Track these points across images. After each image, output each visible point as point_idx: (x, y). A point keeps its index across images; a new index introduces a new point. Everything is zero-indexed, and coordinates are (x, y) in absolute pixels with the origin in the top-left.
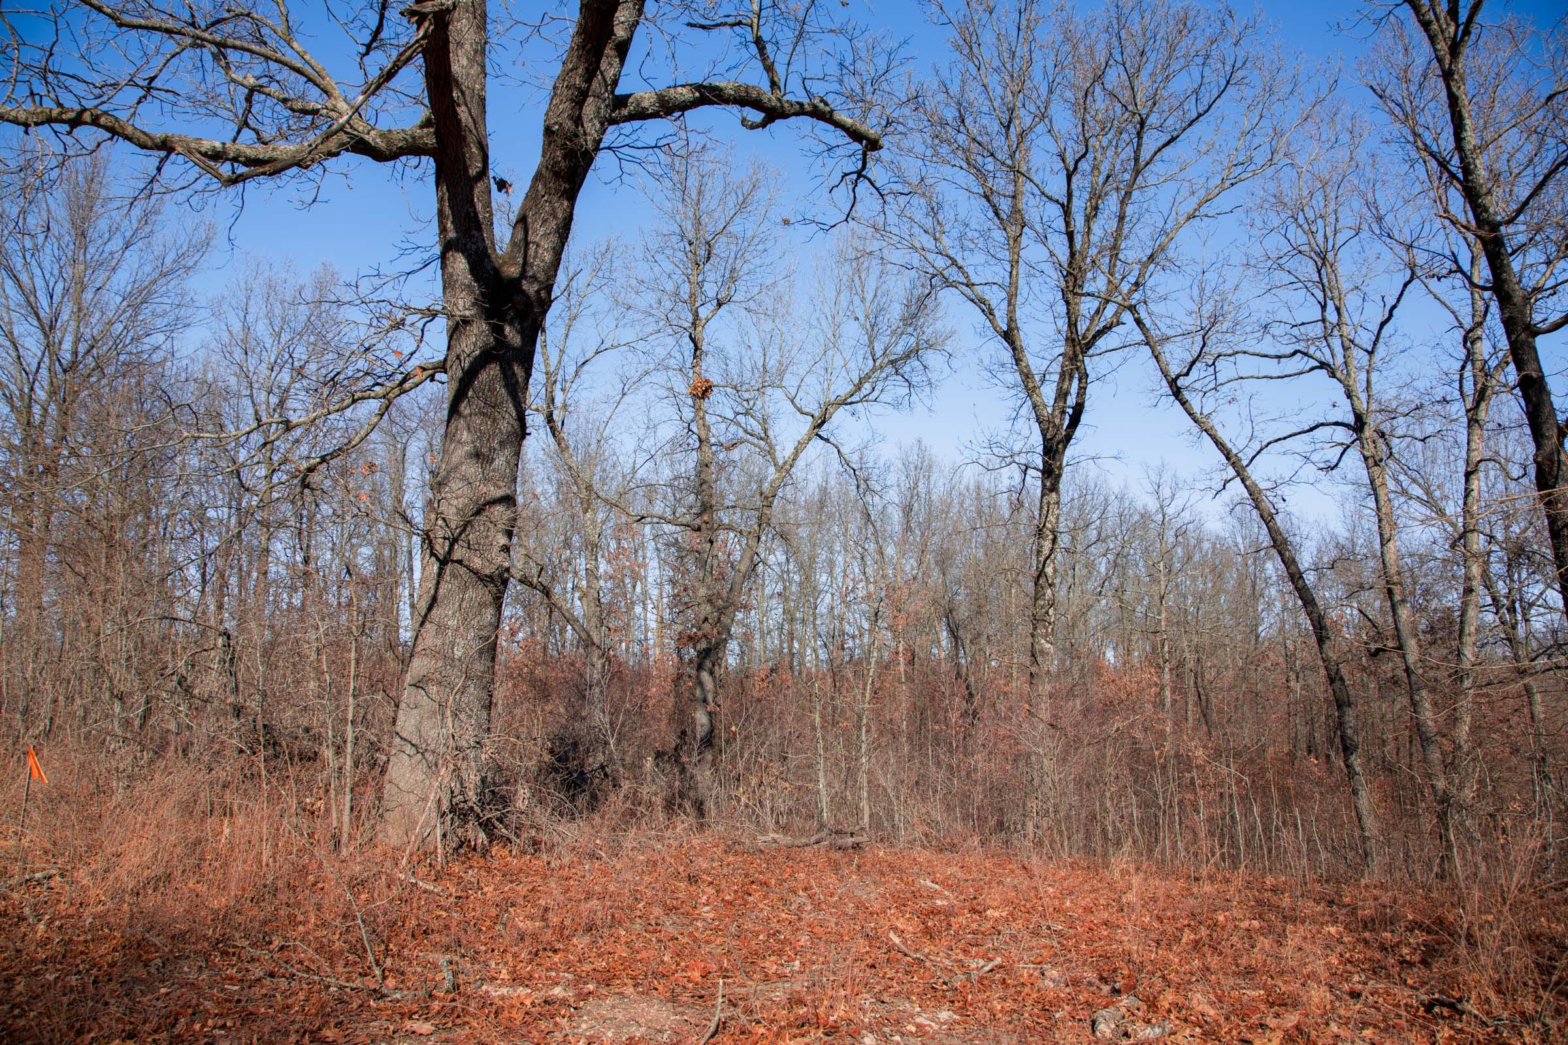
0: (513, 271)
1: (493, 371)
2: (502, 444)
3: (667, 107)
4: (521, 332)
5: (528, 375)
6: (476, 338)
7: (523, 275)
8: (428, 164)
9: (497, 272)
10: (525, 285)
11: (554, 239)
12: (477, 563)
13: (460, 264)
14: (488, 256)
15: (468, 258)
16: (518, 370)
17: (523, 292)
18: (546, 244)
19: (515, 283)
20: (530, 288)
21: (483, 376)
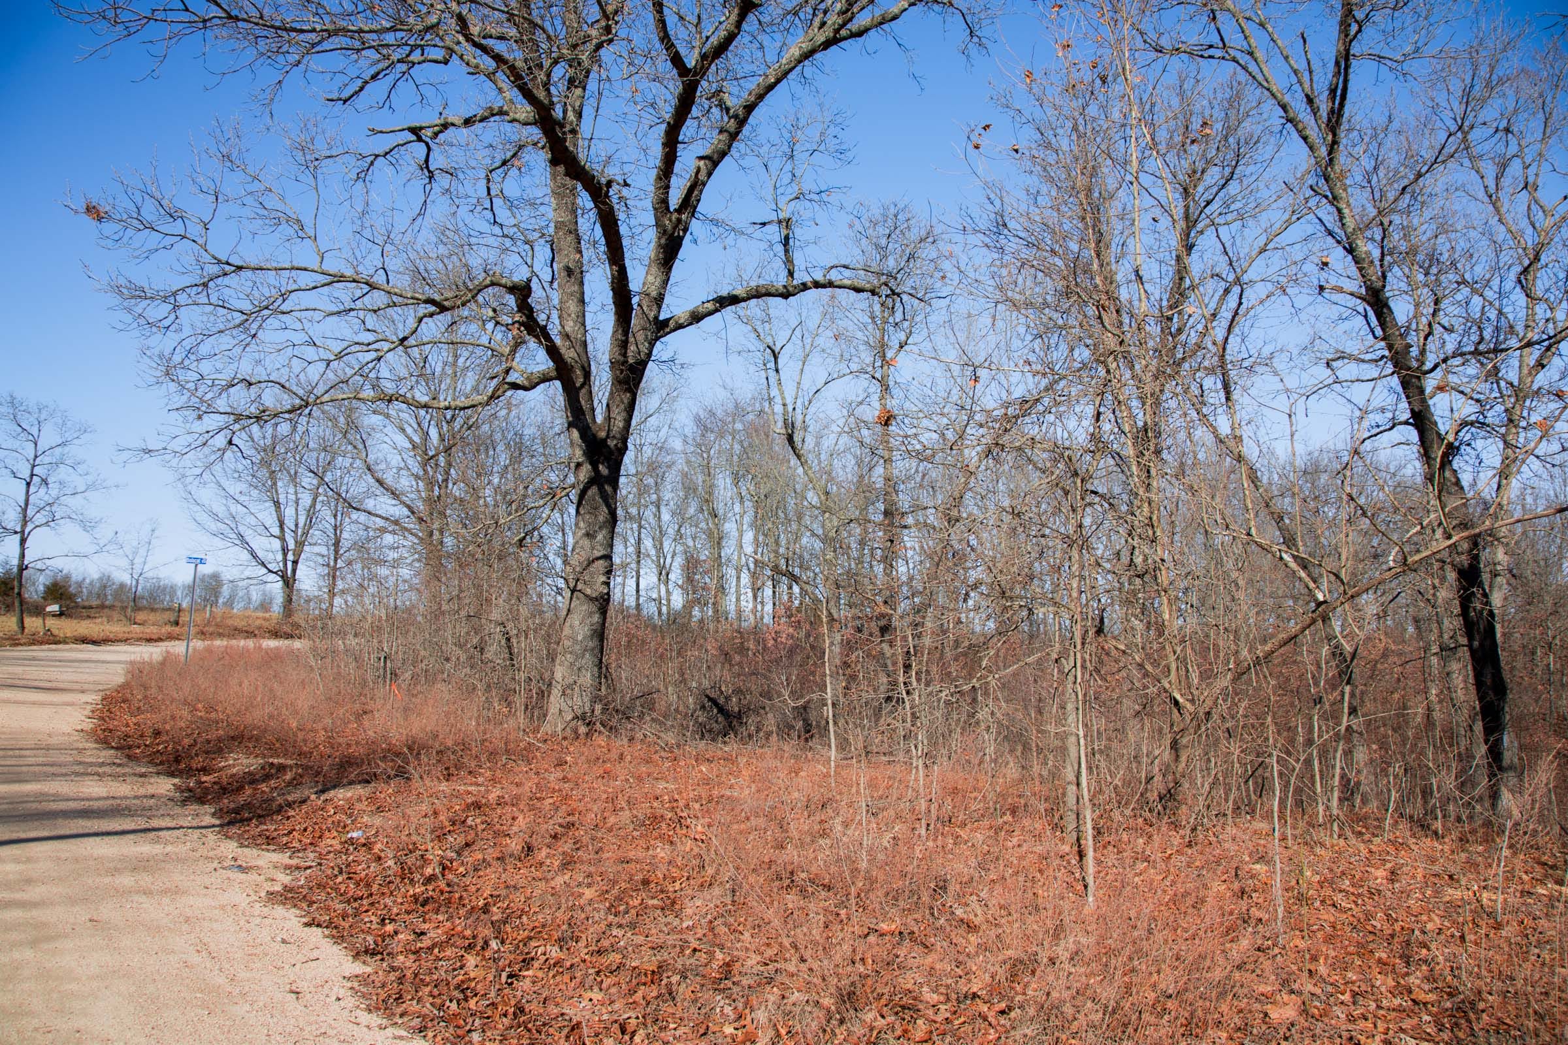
0: (603, 434)
1: (593, 490)
2: (600, 528)
3: (696, 318)
4: (608, 467)
5: (615, 492)
6: (585, 472)
7: (608, 436)
8: (558, 383)
9: (594, 436)
10: (609, 442)
11: (624, 414)
12: (588, 591)
13: (575, 434)
14: (590, 428)
15: (579, 431)
16: (608, 488)
17: (608, 447)
18: (619, 418)
19: (604, 441)
20: (612, 443)
21: (590, 493)
